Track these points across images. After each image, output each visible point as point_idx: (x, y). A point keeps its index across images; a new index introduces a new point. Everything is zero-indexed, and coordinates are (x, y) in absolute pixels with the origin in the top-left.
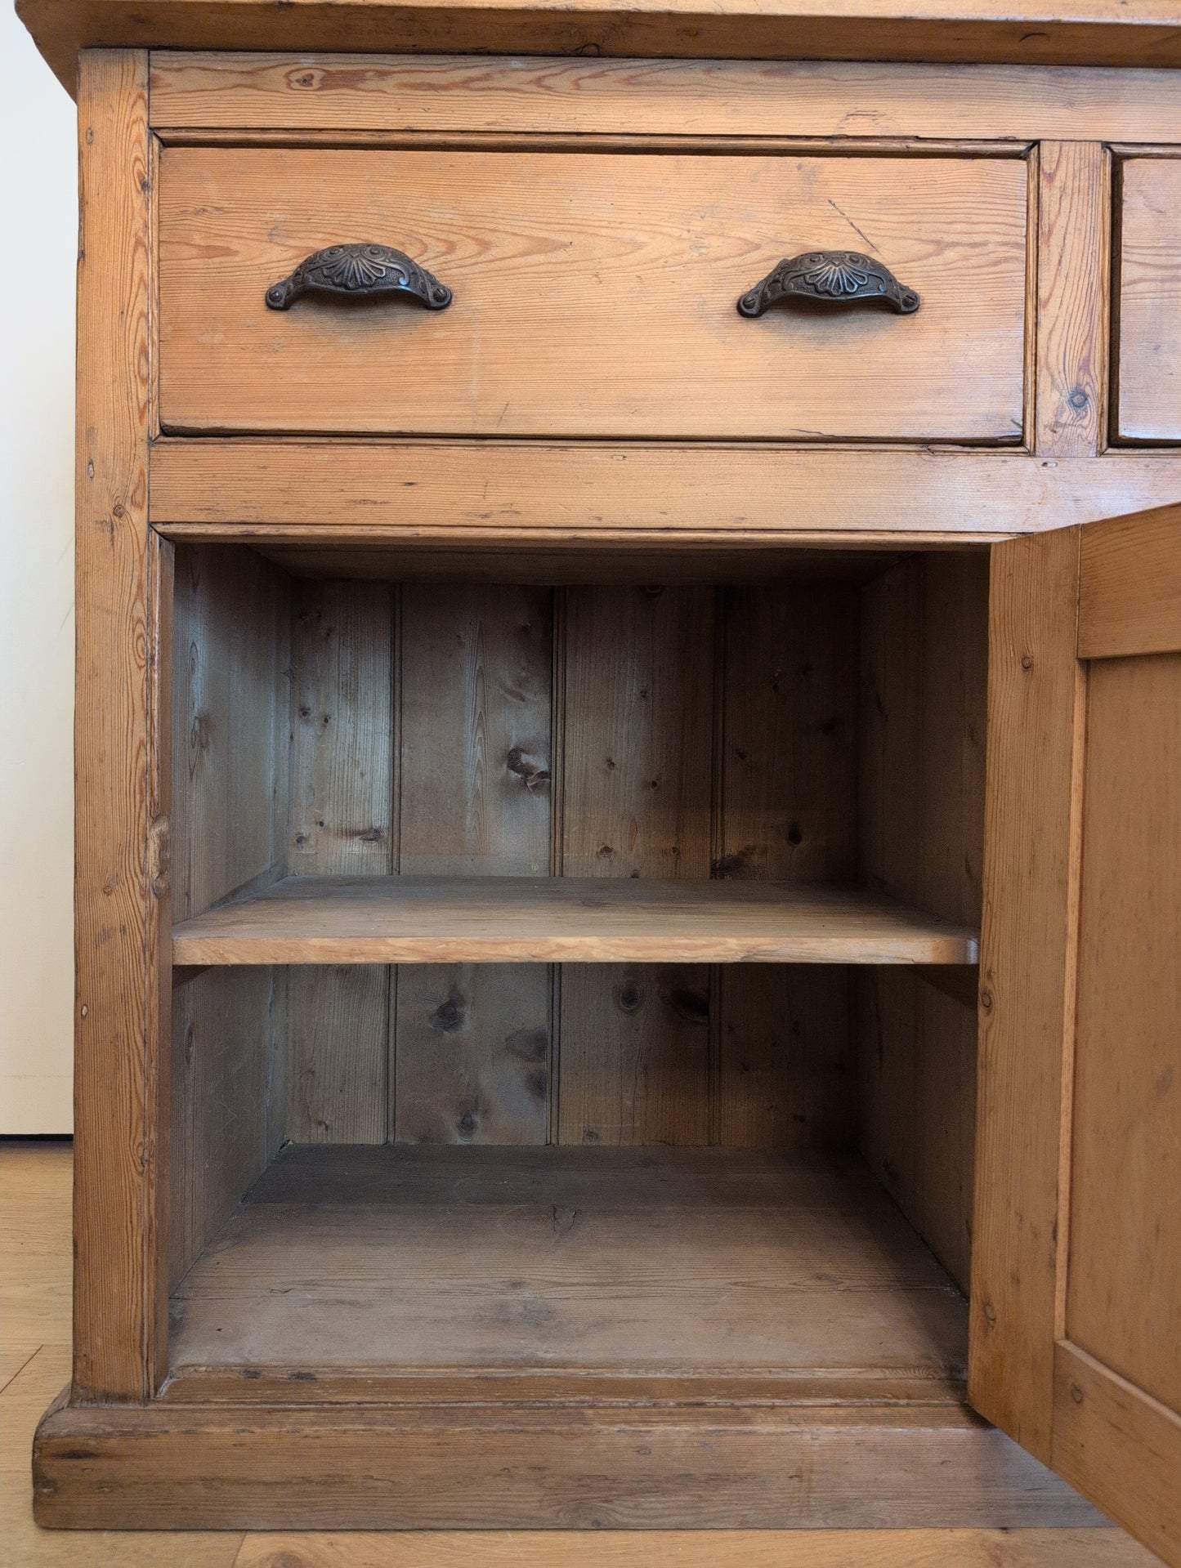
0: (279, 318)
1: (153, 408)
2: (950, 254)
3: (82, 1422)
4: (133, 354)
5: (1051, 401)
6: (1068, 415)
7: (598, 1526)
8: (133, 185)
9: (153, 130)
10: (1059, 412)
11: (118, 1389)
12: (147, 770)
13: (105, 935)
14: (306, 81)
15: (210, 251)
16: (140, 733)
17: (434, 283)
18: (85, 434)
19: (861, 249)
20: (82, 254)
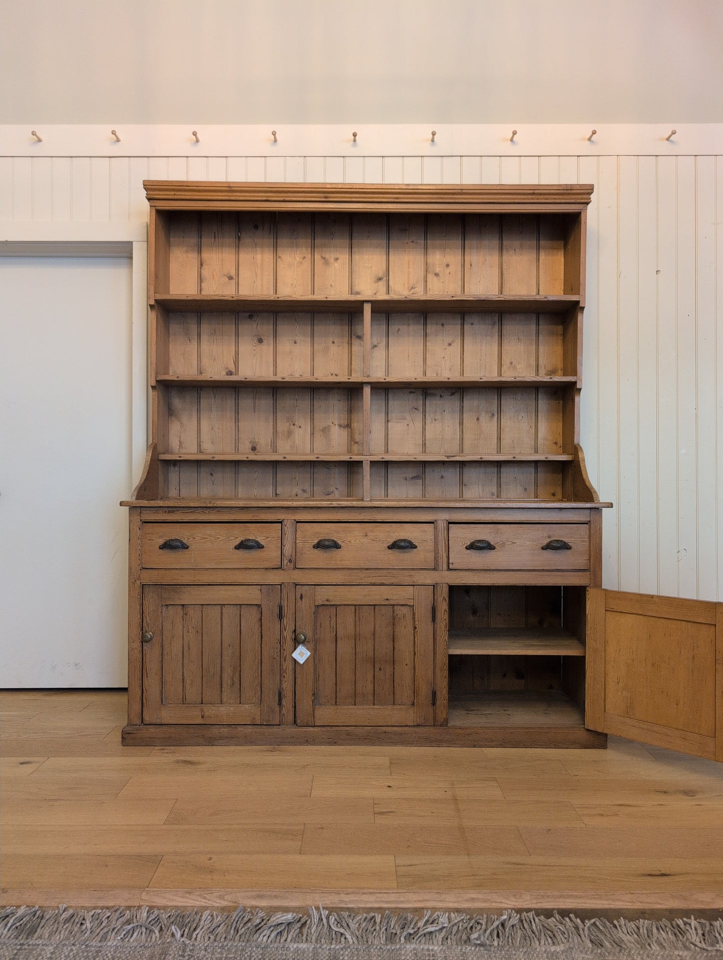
0: (161, 550)
1: (141, 565)
2: (269, 539)
3: (129, 729)
4: (138, 555)
5: (286, 562)
6: (288, 564)
7: (212, 745)
8: (138, 528)
9: (141, 520)
10: (287, 563)
11: (135, 724)
12: (140, 623)
13: (133, 649)
14: (166, 512)
15: (150, 540)
16: (139, 617)
17: (186, 545)
18: (130, 568)
19: (254, 539)
20: (130, 540)
